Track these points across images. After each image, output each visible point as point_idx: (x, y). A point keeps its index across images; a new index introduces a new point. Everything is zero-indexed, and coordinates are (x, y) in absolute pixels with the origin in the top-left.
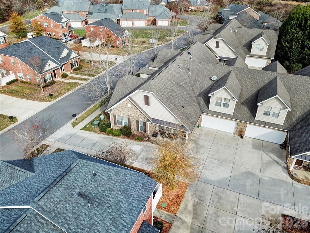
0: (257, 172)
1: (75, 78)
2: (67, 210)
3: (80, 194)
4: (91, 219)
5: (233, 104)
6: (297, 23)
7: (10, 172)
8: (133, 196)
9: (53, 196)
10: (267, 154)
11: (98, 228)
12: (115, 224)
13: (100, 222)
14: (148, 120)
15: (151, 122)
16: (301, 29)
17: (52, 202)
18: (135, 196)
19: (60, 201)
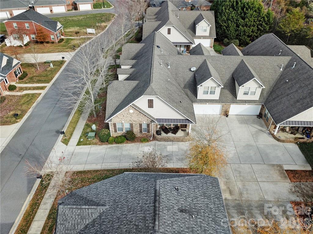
0: (252, 143)
1: (26, 89)
2: (182, 227)
3: (182, 211)
4: (201, 227)
5: (218, 91)
6: (230, 4)
7: (77, 213)
8: (212, 196)
9: (165, 220)
10: (252, 126)
11: (210, 231)
12: (217, 224)
13: (208, 227)
14: (152, 121)
15: (156, 122)
16: (234, 10)
17: (168, 226)
18: (213, 195)
19: (172, 222)
